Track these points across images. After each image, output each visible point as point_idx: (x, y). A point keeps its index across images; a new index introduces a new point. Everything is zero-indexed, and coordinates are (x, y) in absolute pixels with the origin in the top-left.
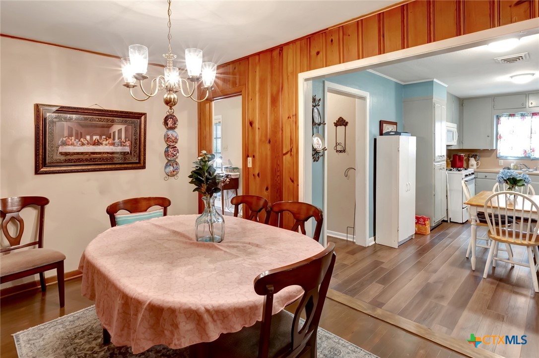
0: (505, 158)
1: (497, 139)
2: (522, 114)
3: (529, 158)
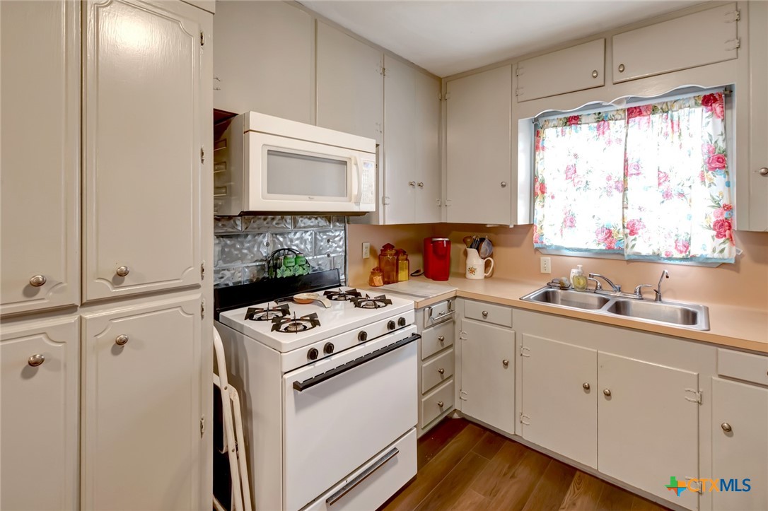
0: (556, 252)
1: (533, 196)
2: (600, 113)
3: (619, 254)
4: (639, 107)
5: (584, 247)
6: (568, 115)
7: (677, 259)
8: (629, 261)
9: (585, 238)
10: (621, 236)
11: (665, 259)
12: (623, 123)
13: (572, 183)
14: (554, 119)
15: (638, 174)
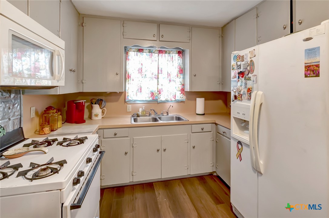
0: (134, 102)
1: (126, 79)
2: (150, 50)
3: (156, 101)
4: (162, 50)
5: (145, 99)
6: (139, 48)
7: (173, 101)
8: (160, 103)
9: (145, 96)
10: (157, 95)
11: (170, 101)
12: (157, 55)
13: (141, 75)
14: (133, 48)
15: (161, 73)
